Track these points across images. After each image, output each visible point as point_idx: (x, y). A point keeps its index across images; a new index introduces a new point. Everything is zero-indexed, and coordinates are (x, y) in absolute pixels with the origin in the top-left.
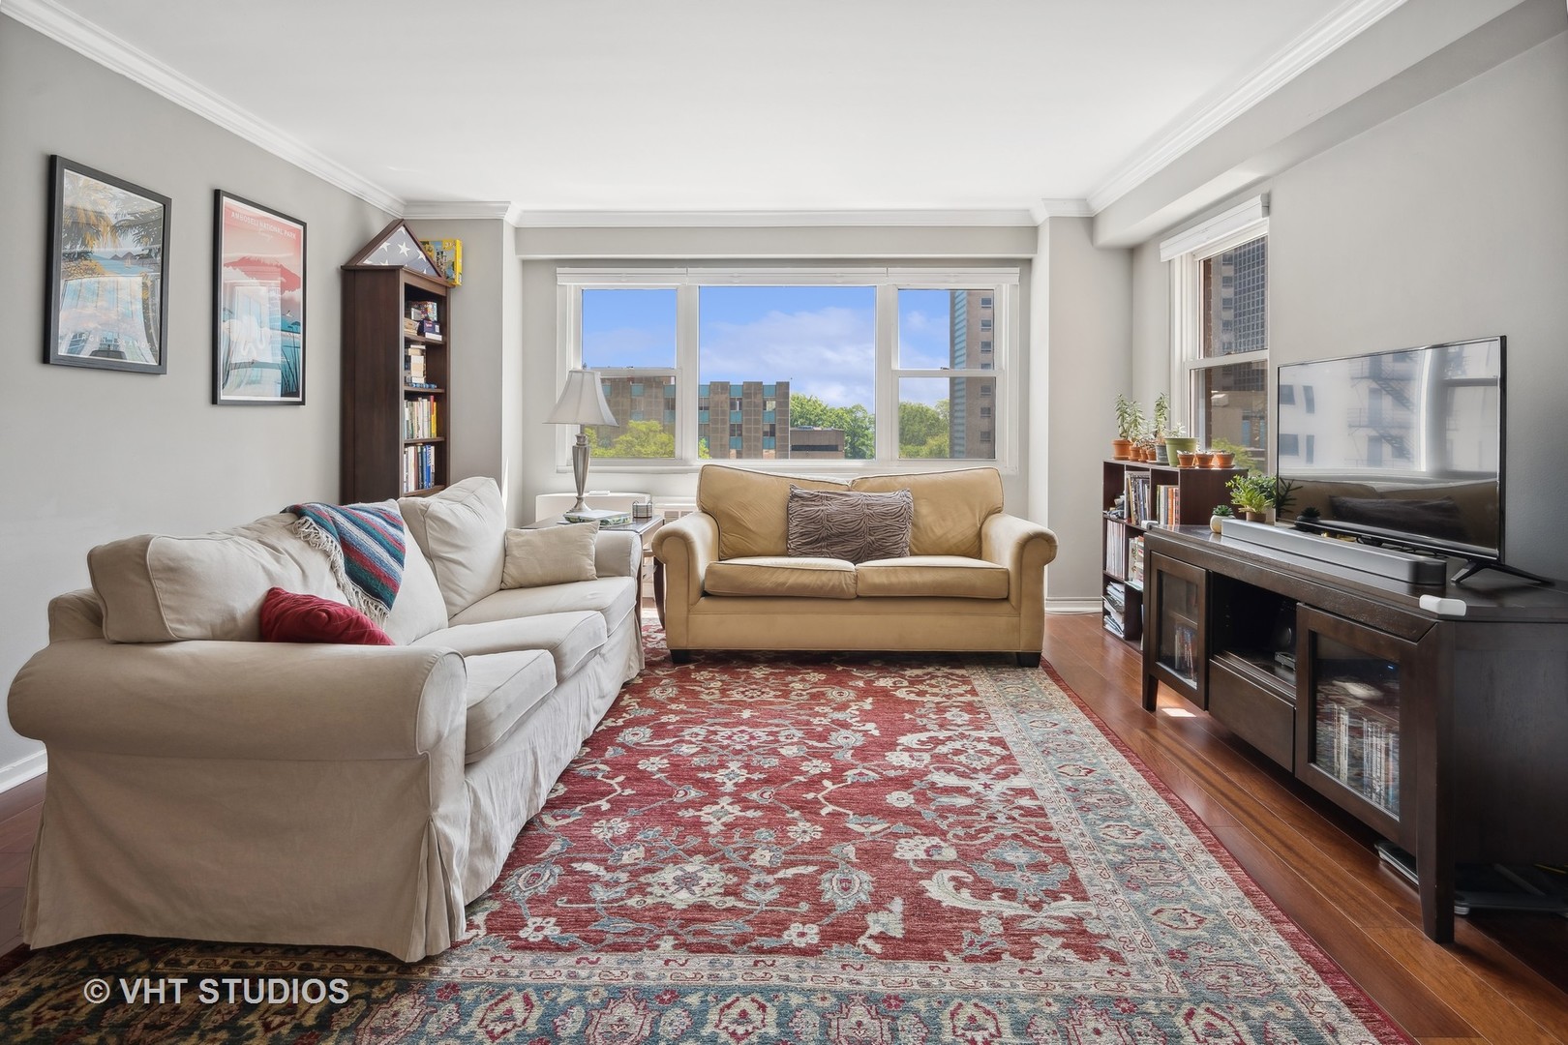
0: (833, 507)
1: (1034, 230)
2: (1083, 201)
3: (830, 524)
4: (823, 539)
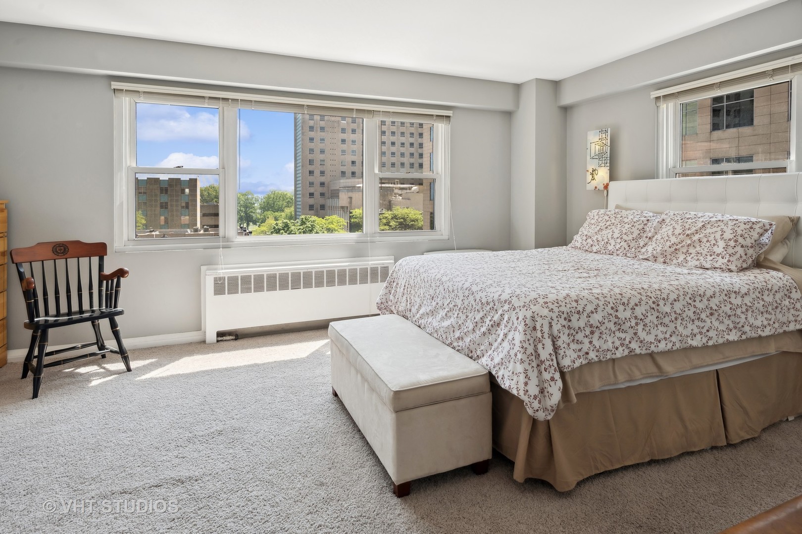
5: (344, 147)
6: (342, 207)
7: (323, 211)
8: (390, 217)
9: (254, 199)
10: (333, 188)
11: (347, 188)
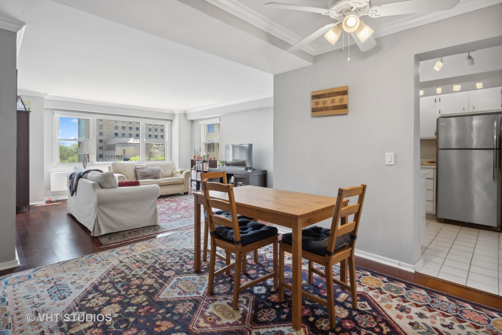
0: (146, 170)
1: (174, 115)
2: (185, 111)
3: (147, 173)
4: (146, 176)
6: (118, 156)
10: (109, 144)
11: (121, 144)
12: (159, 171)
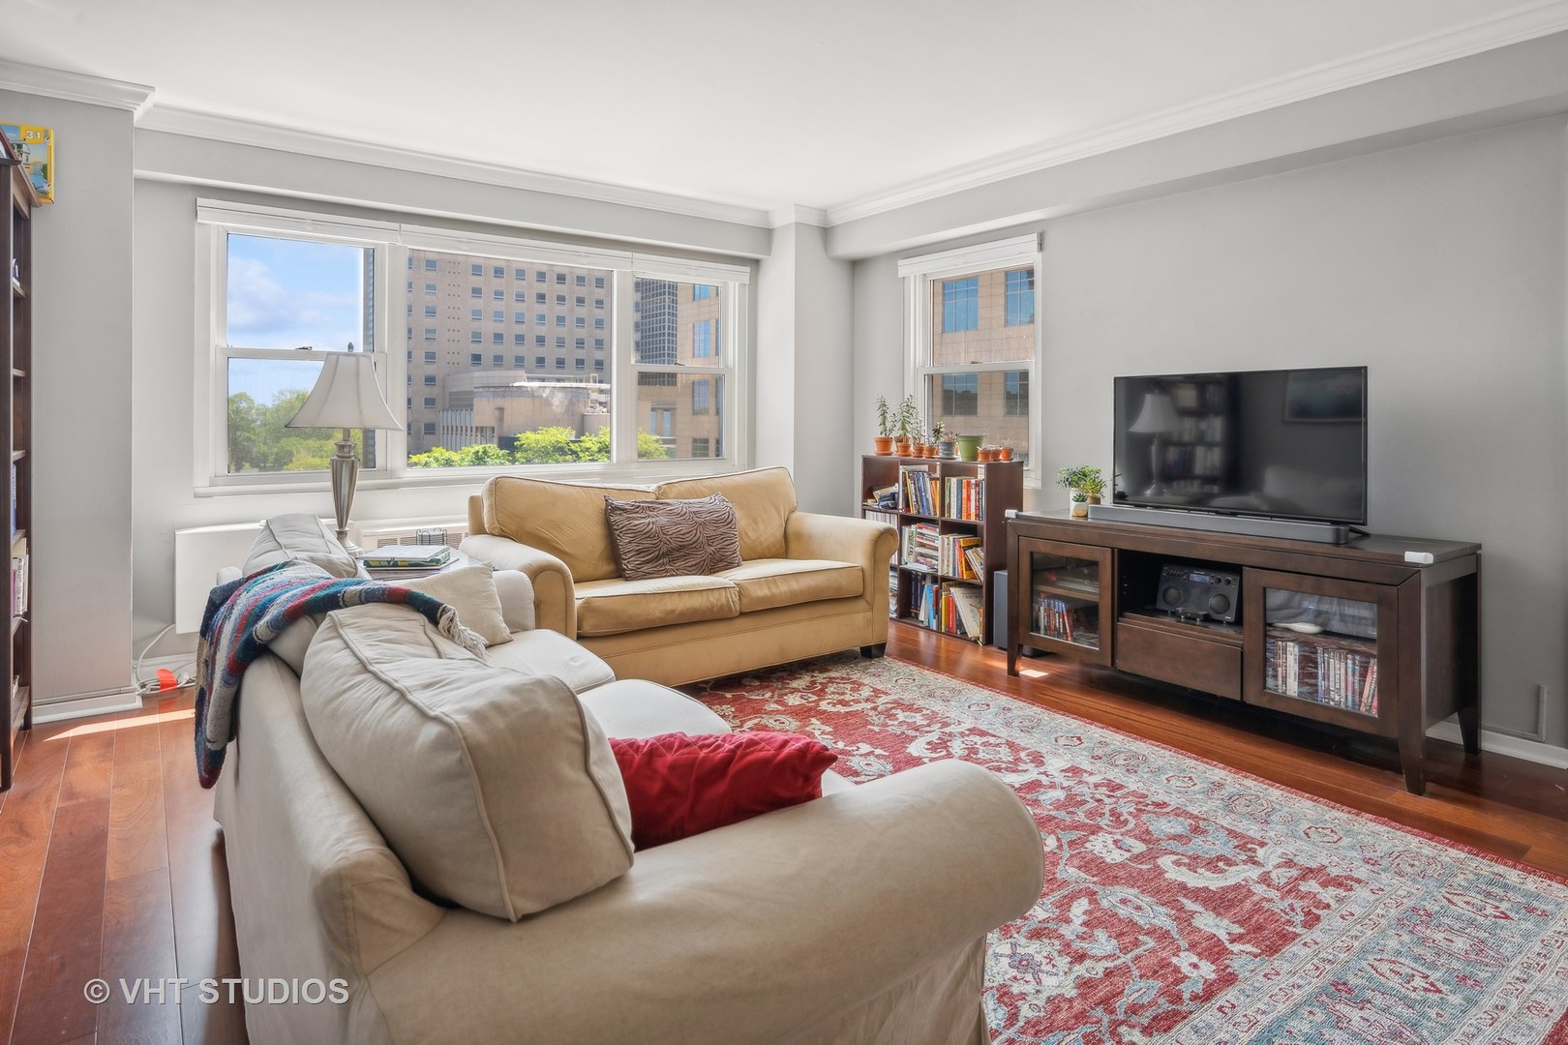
0: (659, 518)
1: (767, 234)
3: (668, 537)
4: (664, 555)
5: (479, 303)
6: (481, 430)
7: (432, 437)
8: (595, 448)
9: (254, 411)
10: (453, 390)
11: (492, 390)
12: (728, 521)
